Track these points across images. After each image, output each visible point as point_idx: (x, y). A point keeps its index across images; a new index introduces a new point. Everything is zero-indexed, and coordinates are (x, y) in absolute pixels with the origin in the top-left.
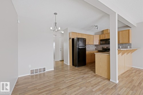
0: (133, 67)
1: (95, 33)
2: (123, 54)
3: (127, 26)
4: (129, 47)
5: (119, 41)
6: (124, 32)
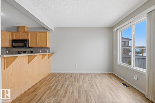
0: (51, 72)
4: (48, 51)
5: (37, 44)
6: (42, 33)
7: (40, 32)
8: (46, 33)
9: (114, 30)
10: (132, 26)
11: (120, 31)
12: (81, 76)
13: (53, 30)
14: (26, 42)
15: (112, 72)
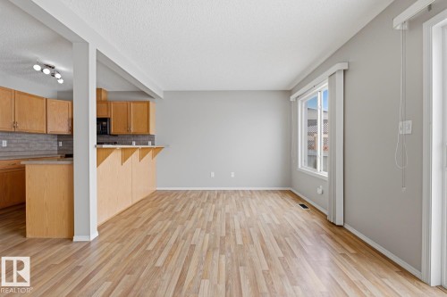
0: (158, 189)
1: (59, 92)
2: (125, 161)
3: (143, 93)
4: (150, 143)
5: (128, 127)
6: (139, 105)
7: (134, 102)
8: (148, 103)
9: (293, 98)
10: (317, 93)
11: (302, 101)
12: (221, 195)
13: (162, 97)
14: (104, 123)
15: (289, 189)
